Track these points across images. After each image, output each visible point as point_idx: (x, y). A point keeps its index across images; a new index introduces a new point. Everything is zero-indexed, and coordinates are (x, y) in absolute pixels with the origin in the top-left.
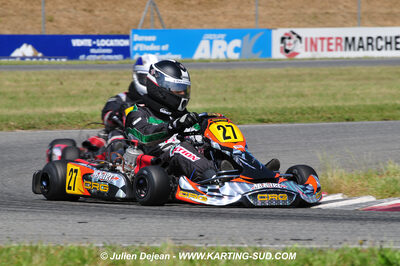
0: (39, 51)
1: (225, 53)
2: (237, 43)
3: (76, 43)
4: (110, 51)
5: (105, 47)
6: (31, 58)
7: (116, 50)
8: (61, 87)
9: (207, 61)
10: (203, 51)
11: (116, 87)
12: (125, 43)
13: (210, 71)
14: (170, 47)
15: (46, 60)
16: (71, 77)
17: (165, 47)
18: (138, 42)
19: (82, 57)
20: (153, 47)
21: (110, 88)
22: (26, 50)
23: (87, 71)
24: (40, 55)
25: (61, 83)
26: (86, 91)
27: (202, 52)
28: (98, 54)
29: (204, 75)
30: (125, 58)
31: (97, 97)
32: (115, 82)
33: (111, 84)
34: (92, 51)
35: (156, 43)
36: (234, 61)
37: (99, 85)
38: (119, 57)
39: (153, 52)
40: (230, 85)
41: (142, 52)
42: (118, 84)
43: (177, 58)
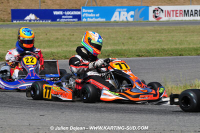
0: (38, 17)
1: (126, 18)
2: (132, 13)
3: (55, 13)
4: (71, 17)
5: (69, 15)
6: (34, 20)
7: (74, 16)
8: (46, 36)
9: (117, 22)
11: (72, 36)
12: (79, 13)
13: (117, 28)
14: (100, 15)
15: (41, 21)
16: (52, 31)
17: (98, 15)
18: (85, 13)
19: (58, 20)
20: (92, 15)
21: (70, 37)
22: (32, 17)
23: (59, 28)
24: (38, 19)
25: (46, 35)
26: (57, 38)
27: (116, 17)
28: (65, 18)
29: (114, 30)
30: (78, 20)
31: (63, 42)
32: (72, 34)
33: (70, 35)
34: (63, 17)
35: (93, 13)
36: (130, 22)
37: (64, 35)
38: (76, 20)
39: (92, 18)
40: (127, 35)
41: (86, 18)
42: (73, 35)
43: (104, 20)
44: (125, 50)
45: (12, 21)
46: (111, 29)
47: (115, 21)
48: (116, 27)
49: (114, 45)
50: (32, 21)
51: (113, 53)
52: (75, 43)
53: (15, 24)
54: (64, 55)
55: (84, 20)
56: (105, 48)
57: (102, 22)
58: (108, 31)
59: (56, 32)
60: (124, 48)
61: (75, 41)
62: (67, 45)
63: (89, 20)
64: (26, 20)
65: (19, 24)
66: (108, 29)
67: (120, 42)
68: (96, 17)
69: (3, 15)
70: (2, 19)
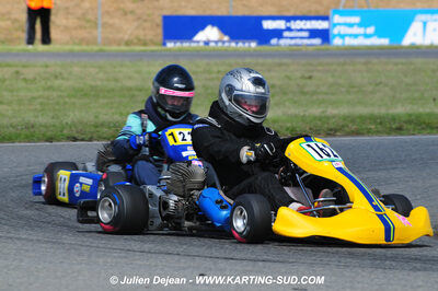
0: (225, 34)
3: (267, 25)
4: (306, 34)
5: (301, 30)
6: (216, 42)
7: (314, 33)
9: (418, 48)
11: (308, 81)
12: (324, 25)
13: (419, 61)
14: (375, 30)
15: (233, 44)
17: (371, 30)
18: (338, 24)
19: (274, 41)
20: (356, 30)
21: (302, 82)
23: (277, 60)
24: (226, 38)
27: (414, 35)
28: (292, 38)
29: (412, 67)
30: (323, 43)
31: (285, 93)
32: (307, 75)
33: (303, 77)
34: (286, 34)
35: (360, 25)
37: (289, 78)
38: (317, 41)
39: (356, 36)
41: (342, 36)
42: (310, 78)
43: (385, 42)
45: (164, 44)
46: (403, 64)
47: (413, 44)
48: (414, 60)
49: (411, 103)
50: (212, 44)
51: (410, 122)
52: (315, 97)
53: (170, 50)
54: (289, 125)
55: (337, 42)
56: (391, 111)
57: (381, 48)
58: (395, 68)
59: (269, 71)
61: (314, 93)
62: (295, 102)
63: (349, 42)
64: (198, 42)
65: (180, 50)
66: (396, 64)
67: (426, 95)
68: (367, 36)
69: (144, 29)
70: (140, 40)
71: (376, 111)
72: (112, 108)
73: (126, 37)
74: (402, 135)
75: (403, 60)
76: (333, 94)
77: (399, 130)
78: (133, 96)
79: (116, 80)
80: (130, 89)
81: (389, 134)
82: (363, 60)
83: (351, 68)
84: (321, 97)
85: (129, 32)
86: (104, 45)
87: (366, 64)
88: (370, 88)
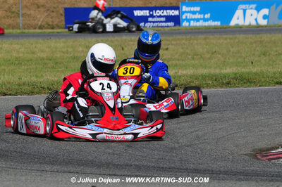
1: (256, 20)
3: (137, 13)
4: (163, 19)
5: (160, 16)
7: (169, 19)
8: (122, 51)
9: (241, 27)
10: (238, 19)
11: (166, 52)
12: (176, 13)
13: (241, 37)
14: (211, 16)
17: (208, 16)
18: (186, 12)
19: (142, 24)
20: (197, 16)
25: (123, 49)
28: (154, 22)
29: (237, 40)
30: (175, 25)
32: (165, 47)
34: (150, 19)
35: (200, 13)
36: (262, 27)
38: (172, 24)
39: (198, 20)
40: (258, 48)
41: (189, 20)
42: (167, 49)
43: (218, 23)
44: (256, 74)
46: (230, 39)
47: (237, 25)
48: (238, 36)
49: (236, 66)
51: (235, 78)
52: (170, 63)
55: (185, 24)
56: (222, 71)
57: (215, 28)
58: (225, 42)
60: (254, 70)
61: (170, 60)
63: (193, 24)
66: (226, 39)
67: (246, 60)
68: (205, 20)
69: (52, 18)
70: (49, 25)
71: (213, 71)
72: (30, 72)
73: (40, 23)
74: (230, 87)
75: (231, 36)
76: (183, 60)
77: (228, 84)
78: (46, 64)
79: (34, 53)
80: (43, 59)
81: (221, 87)
82: (203, 36)
83: (195, 42)
84: (174, 62)
85: (41, 20)
86: (25, 29)
87: (205, 39)
88: (208, 56)
